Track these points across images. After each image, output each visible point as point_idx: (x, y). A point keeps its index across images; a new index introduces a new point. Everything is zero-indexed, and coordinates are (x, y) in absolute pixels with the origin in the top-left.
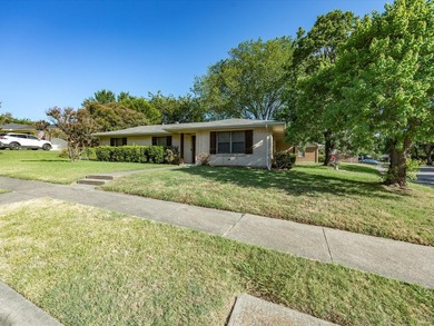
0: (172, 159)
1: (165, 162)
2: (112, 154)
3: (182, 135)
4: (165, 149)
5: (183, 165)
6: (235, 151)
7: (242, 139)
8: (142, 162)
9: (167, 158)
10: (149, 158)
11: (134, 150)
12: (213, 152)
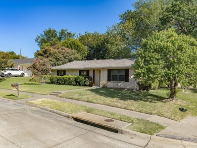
0: (88, 83)
1: (85, 85)
2: (58, 80)
3: (94, 70)
4: (85, 78)
5: (94, 87)
6: (120, 80)
7: (123, 73)
8: (73, 85)
9: (86, 83)
10: (77, 83)
11: (69, 79)
12: (109, 80)
